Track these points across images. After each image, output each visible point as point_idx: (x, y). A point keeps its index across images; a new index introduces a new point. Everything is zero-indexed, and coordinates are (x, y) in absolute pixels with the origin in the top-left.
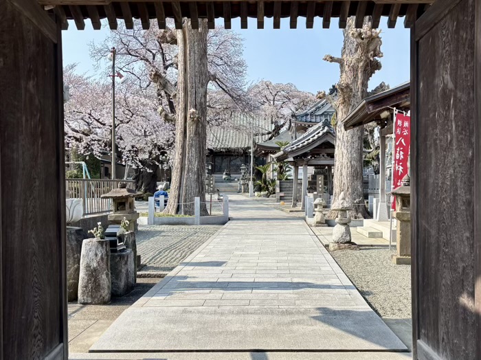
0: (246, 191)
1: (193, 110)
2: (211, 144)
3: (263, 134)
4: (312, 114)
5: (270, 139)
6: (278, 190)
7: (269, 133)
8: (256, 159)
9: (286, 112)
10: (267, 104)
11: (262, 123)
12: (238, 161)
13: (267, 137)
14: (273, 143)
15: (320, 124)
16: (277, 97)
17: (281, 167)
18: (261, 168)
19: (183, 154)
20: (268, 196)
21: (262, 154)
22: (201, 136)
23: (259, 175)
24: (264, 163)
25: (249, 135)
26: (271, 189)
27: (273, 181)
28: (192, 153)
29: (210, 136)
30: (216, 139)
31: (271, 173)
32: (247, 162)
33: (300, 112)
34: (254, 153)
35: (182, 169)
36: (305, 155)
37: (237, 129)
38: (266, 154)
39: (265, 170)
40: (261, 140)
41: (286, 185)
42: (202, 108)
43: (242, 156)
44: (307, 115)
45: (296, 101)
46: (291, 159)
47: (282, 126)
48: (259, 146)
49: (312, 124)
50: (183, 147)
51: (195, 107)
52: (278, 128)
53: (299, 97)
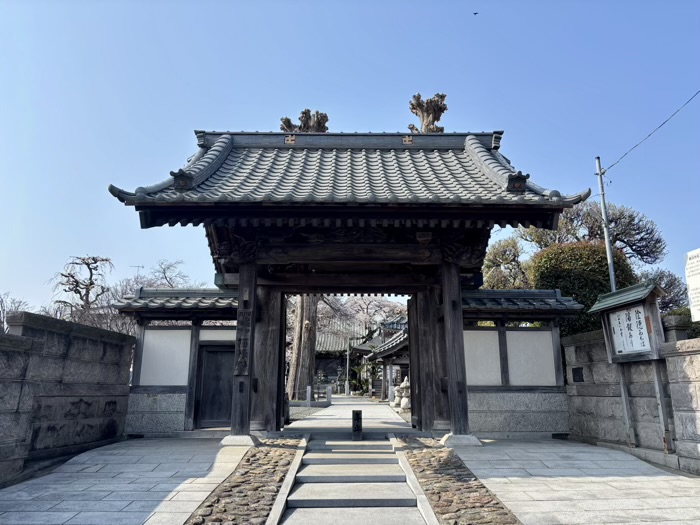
0: (342, 391)
1: (307, 322)
2: (318, 348)
3: (358, 339)
4: (398, 323)
5: (365, 342)
6: (370, 387)
7: (363, 338)
8: (351, 361)
9: (379, 318)
10: (361, 312)
11: (357, 329)
12: (333, 365)
13: (361, 341)
14: (366, 347)
15: (402, 332)
16: (370, 306)
17: (373, 368)
18: (356, 369)
19: (299, 354)
20: (362, 394)
21: (357, 356)
22: (312, 339)
23: (354, 375)
24: (359, 364)
25: (345, 339)
26: (365, 388)
27: (367, 381)
28: (305, 353)
29: (320, 337)
30: (326, 342)
31: (364, 375)
32: (343, 364)
33: (390, 320)
34: (350, 355)
35: (298, 365)
36: (391, 356)
37: (335, 334)
38: (361, 357)
39: (360, 371)
40: (356, 344)
41: (376, 383)
42: (313, 320)
43: (338, 358)
44: (393, 323)
45: (387, 309)
46: (381, 360)
47: (375, 331)
48: (355, 349)
49: (397, 330)
50: (299, 349)
51: (309, 320)
52: (371, 333)
53: (389, 306)
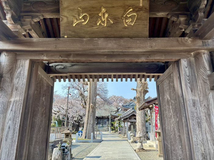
0: (108, 130)
1: (92, 104)
2: (97, 115)
3: (113, 112)
5: (116, 113)
6: (118, 130)
7: (115, 111)
8: (111, 120)
9: (120, 104)
10: (114, 102)
11: (113, 108)
12: (106, 120)
13: (115, 112)
14: (117, 115)
15: (131, 109)
16: (118, 100)
17: (119, 122)
18: (113, 123)
19: (88, 118)
20: (115, 132)
21: (113, 118)
22: (94, 112)
23: (112, 125)
24: (114, 121)
25: (109, 112)
26: (116, 130)
27: (117, 127)
28: (91, 118)
29: (97, 112)
30: (99, 113)
31: (116, 124)
32: (108, 121)
33: (125, 105)
34: (111, 117)
35: (88, 123)
36: (127, 118)
37: (105, 110)
38: (115, 118)
39: (114, 123)
40: (113, 114)
41: (121, 128)
42: (95, 104)
43: (107, 118)
44: (127, 106)
45: (123, 101)
46: (123, 120)
47: (119, 109)
49: (128, 108)
50: (88, 116)
51: (93, 103)
52: (118, 110)
53: (124, 100)
